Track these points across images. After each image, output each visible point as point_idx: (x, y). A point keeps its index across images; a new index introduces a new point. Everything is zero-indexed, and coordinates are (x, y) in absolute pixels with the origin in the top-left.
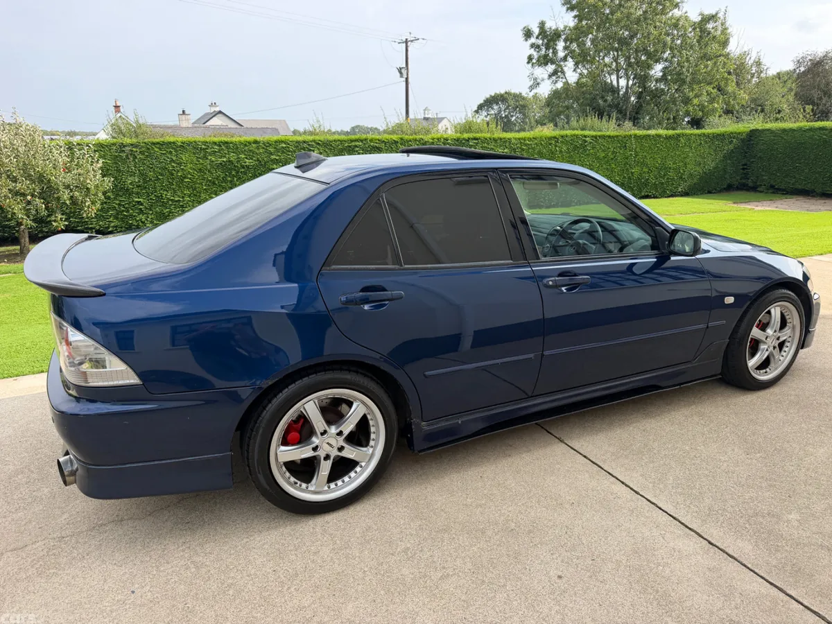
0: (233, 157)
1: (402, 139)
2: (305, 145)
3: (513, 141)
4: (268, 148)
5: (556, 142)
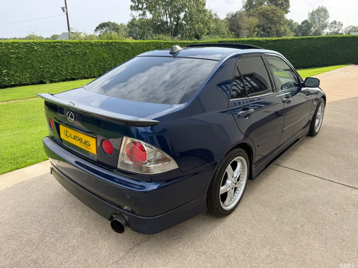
2: (29, 45)
3: (132, 44)
5: (150, 45)
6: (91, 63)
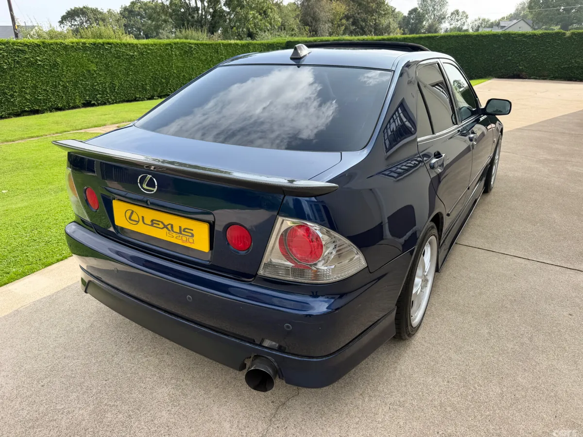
1: (43, 43)
3: (139, 46)
5: (172, 48)
6: (68, 82)
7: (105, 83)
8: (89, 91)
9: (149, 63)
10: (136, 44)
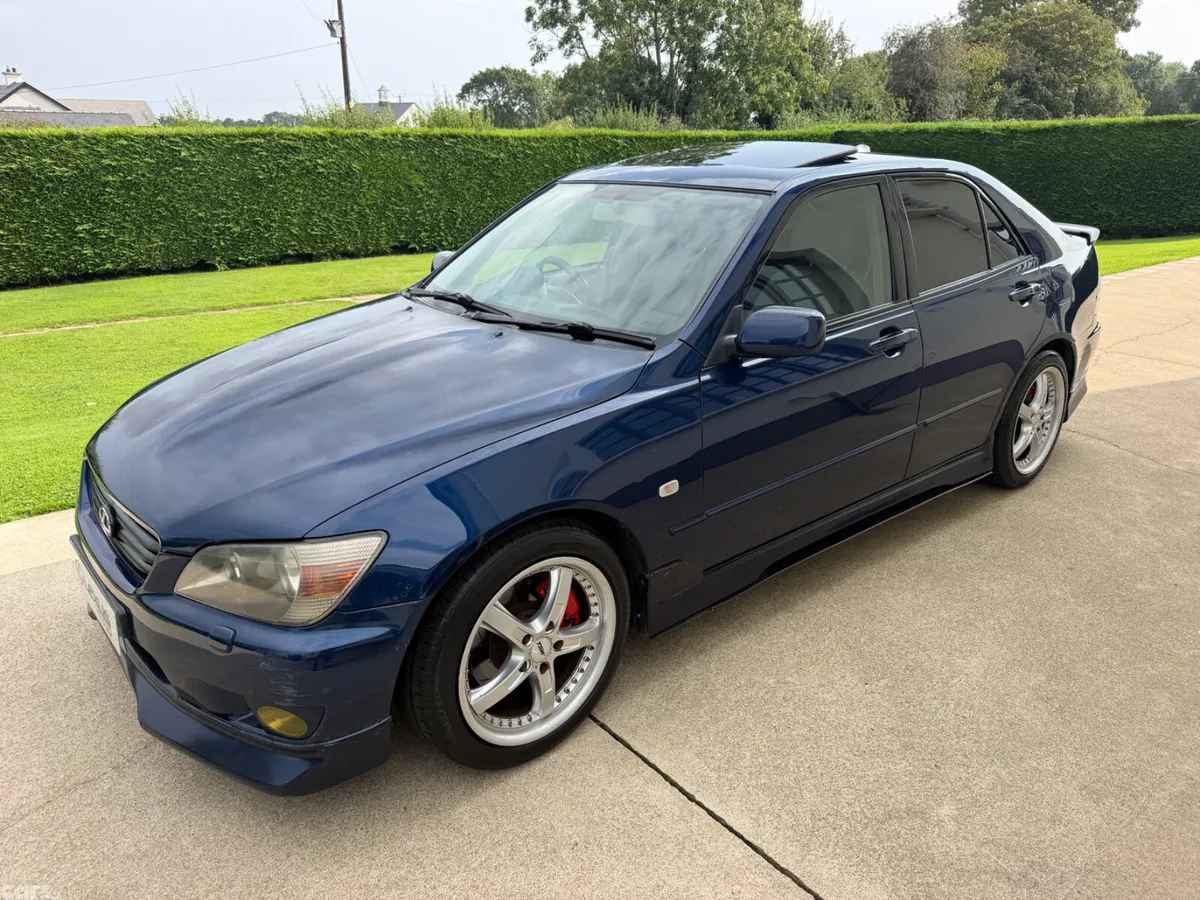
0: (29, 161)
1: (332, 134)
2: (164, 143)
3: (511, 141)
4: (95, 147)
5: (576, 145)
6: (368, 206)
7: (438, 211)
8: (407, 224)
9: (526, 174)
10: (506, 138)
